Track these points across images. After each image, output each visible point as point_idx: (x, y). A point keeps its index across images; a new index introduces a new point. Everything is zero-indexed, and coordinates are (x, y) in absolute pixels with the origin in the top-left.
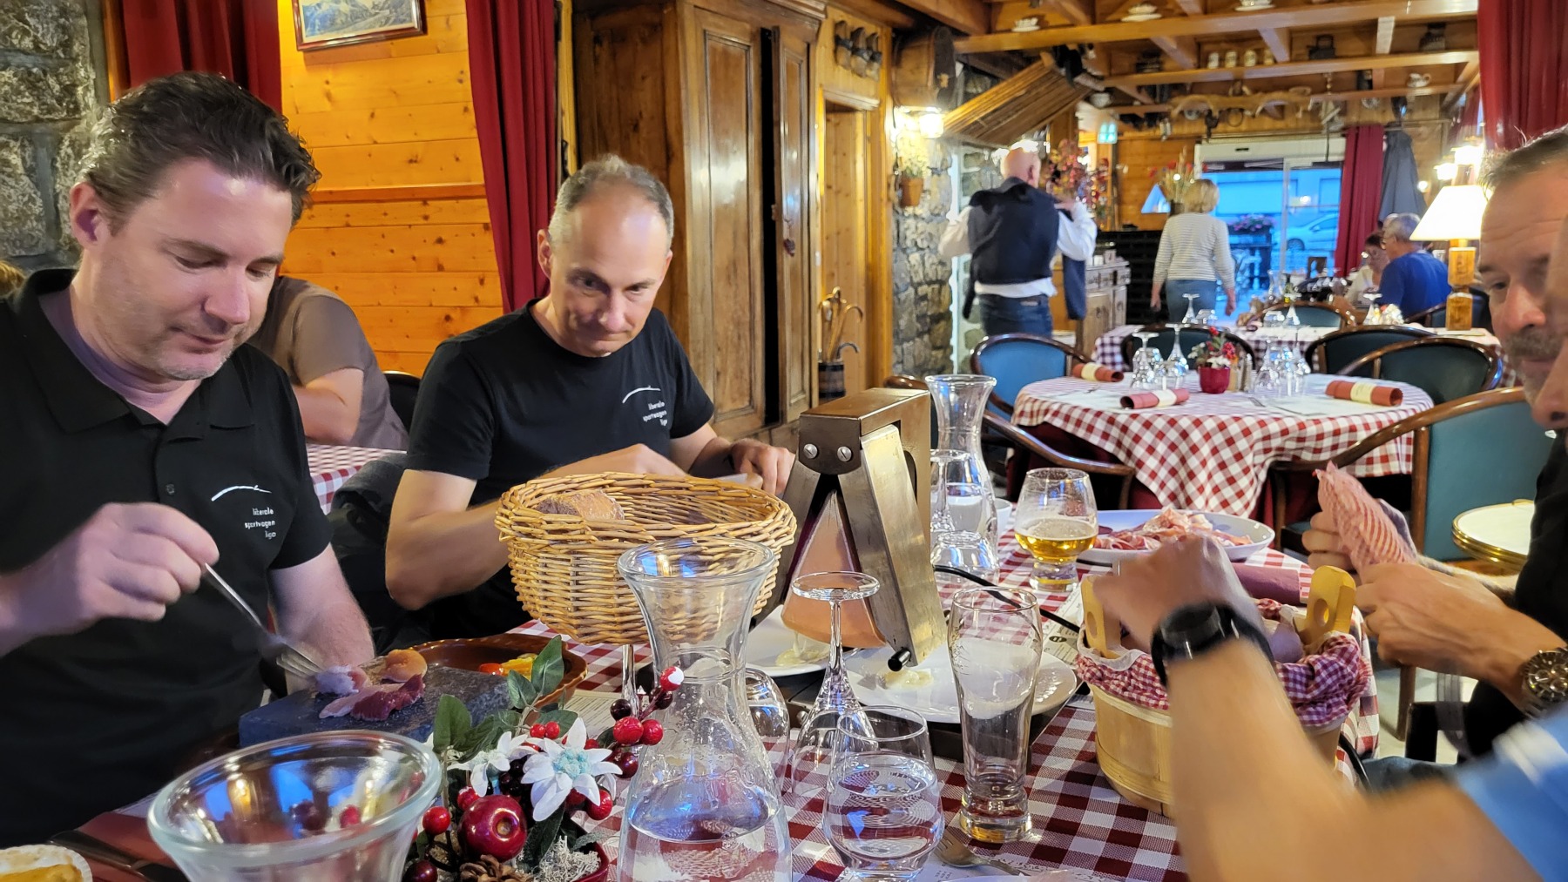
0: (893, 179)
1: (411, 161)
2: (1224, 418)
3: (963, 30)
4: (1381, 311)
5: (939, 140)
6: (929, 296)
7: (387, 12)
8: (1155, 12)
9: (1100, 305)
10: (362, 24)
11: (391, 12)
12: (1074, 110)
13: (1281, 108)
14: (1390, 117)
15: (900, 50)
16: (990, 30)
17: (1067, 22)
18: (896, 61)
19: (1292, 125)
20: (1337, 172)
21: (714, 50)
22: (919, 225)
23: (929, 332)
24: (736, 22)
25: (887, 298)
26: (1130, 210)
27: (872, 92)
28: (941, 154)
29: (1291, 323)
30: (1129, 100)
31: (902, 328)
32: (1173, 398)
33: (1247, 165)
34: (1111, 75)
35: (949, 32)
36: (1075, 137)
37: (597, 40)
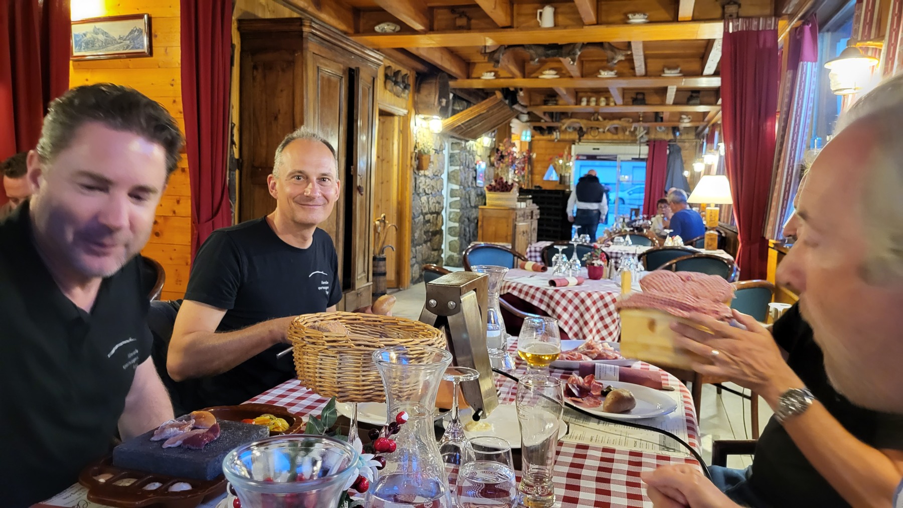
0: (414, 154)
2: (603, 293)
3: (454, 75)
4: (673, 239)
5: (439, 134)
6: (431, 221)
7: (128, 42)
8: (556, 74)
9: (525, 230)
10: (112, 47)
11: (130, 42)
12: (509, 123)
13: (616, 129)
14: (671, 137)
15: (420, 84)
16: (469, 77)
17: (510, 76)
18: (417, 90)
19: (622, 138)
20: (644, 164)
21: (323, 78)
22: (427, 181)
23: (430, 241)
24: (335, 63)
25: (409, 221)
26: (537, 178)
27: (404, 106)
28: (440, 142)
29: (627, 244)
30: (539, 119)
31: (416, 238)
32: (576, 281)
33: (598, 158)
34: (530, 105)
35: (447, 77)
36: (510, 137)
37: (255, 67)
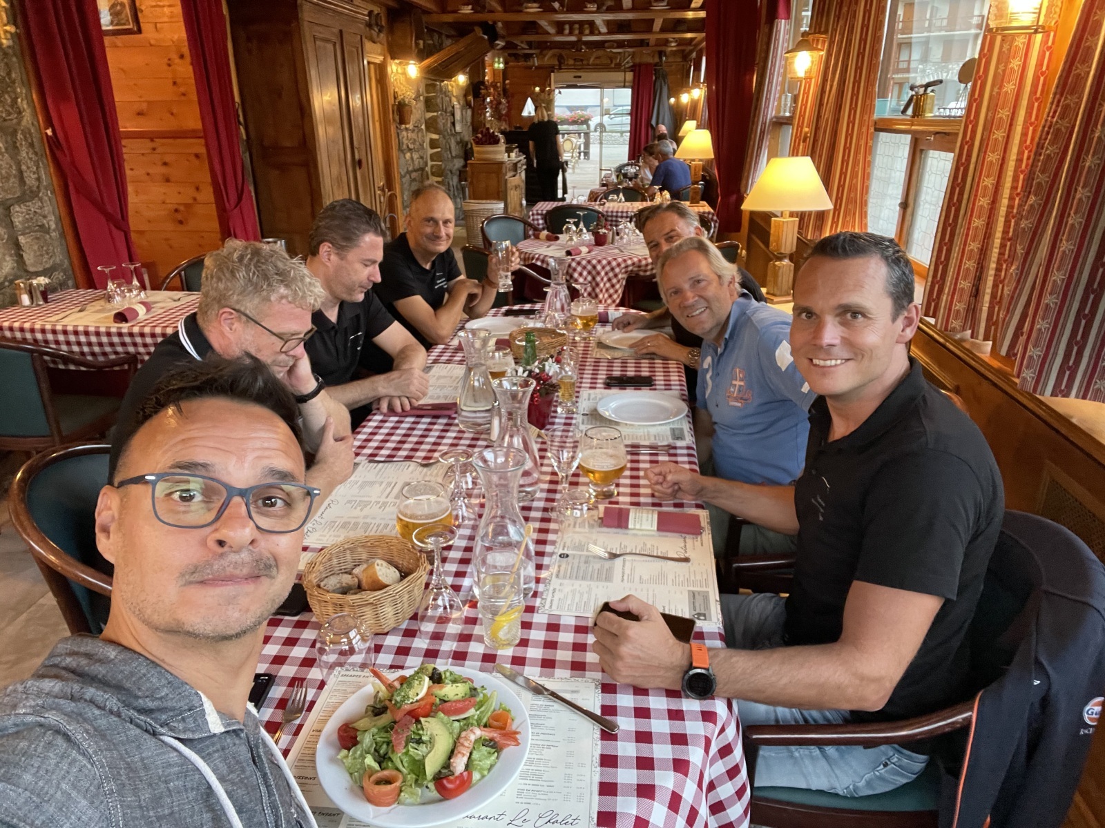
0: (395, 106)
1: (139, 114)
2: (609, 258)
3: (428, 10)
5: (416, 80)
6: (416, 179)
8: (540, 8)
14: (657, 60)
15: (393, 24)
16: (444, 12)
18: (391, 31)
22: (409, 135)
24: (327, 28)
25: (398, 183)
27: (380, 52)
28: (417, 88)
30: (515, 46)
32: (587, 250)
33: (579, 85)
35: (422, 13)
36: (483, 68)
37: (249, 39)
